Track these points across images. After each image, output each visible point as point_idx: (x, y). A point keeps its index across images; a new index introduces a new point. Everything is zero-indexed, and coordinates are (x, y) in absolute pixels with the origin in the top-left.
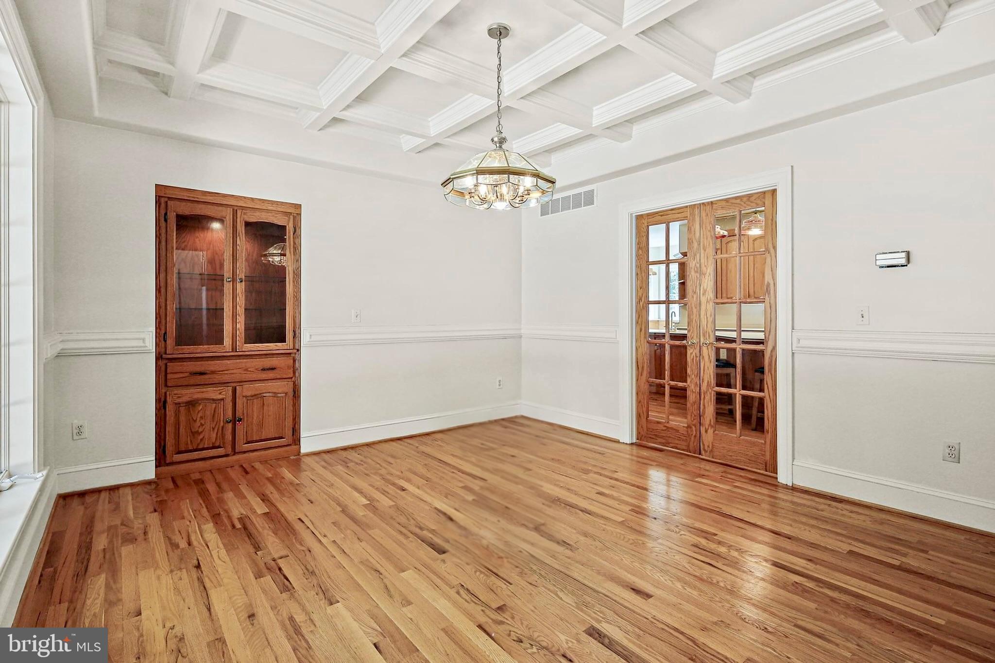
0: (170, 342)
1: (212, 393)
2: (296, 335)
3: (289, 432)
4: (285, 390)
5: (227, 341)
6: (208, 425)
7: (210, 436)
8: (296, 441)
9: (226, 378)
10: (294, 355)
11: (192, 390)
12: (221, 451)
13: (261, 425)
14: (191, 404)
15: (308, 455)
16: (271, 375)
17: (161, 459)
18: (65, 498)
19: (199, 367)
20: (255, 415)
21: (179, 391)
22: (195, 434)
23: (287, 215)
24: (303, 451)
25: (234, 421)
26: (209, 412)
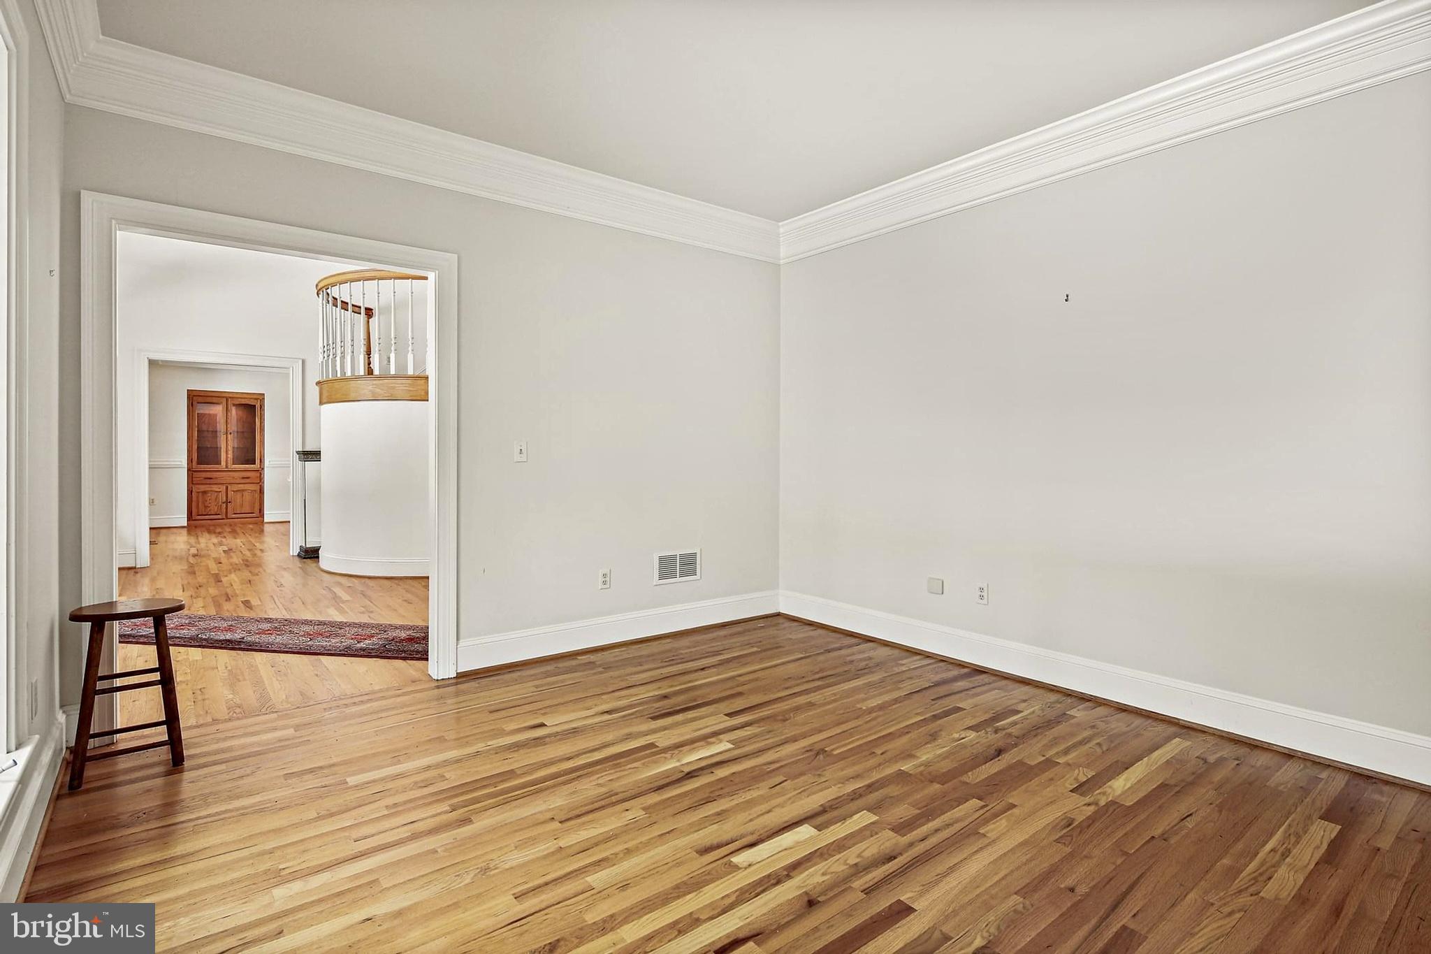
0: (194, 463)
1: (215, 488)
2: (262, 461)
3: (257, 510)
4: (256, 489)
5: (223, 463)
6: (213, 503)
7: (214, 509)
8: (262, 515)
9: (222, 481)
10: (260, 472)
11: (207, 486)
12: (219, 517)
13: (241, 505)
14: (205, 493)
15: (268, 522)
16: (248, 481)
17: (190, 517)
19: (208, 475)
20: (238, 501)
21: (197, 486)
22: (206, 507)
23: (257, 399)
24: (265, 521)
25: (227, 502)
26: (214, 497)
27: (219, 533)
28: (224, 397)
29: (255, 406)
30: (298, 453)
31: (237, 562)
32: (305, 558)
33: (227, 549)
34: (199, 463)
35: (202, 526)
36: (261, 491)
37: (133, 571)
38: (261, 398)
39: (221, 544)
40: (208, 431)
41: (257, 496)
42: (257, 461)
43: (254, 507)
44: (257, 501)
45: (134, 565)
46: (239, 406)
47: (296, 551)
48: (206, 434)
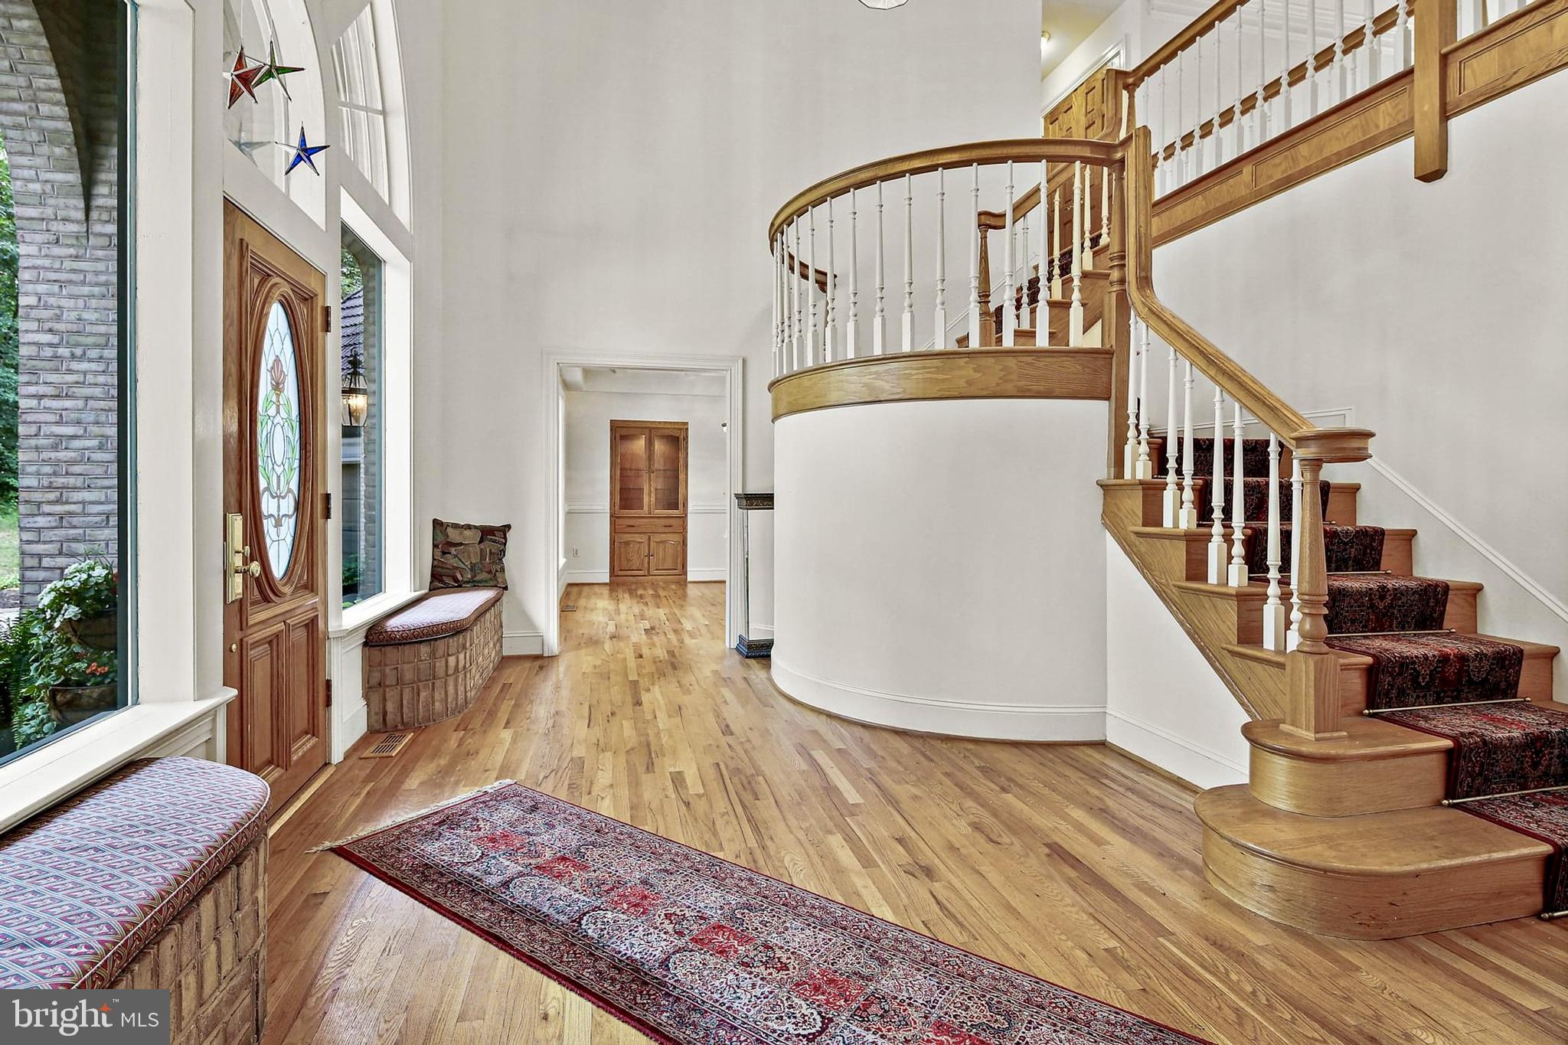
0: (617, 507)
1: (638, 538)
2: (685, 505)
3: (680, 566)
4: (678, 539)
5: (646, 508)
6: (636, 557)
7: (636, 563)
8: (685, 573)
9: (644, 530)
10: (684, 518)
11: (628, 535)
12: (641, 573)
13: (664, 560)
14: (627, 543)
15: (690, 582)
16: (670, 530)
17: (612, 572)
18: (570, 585)
19: (631, 522)
20: (661, 554)
21: (621, 535)
22: (629, 560)
23: (680, 429)
24: (689, 579)
25: (649, 556)
26: (636, 549)
27: (641, 597)
28: (646, 428)
29: (678, 438)
30: (737, 496)
31: (662, 658)
32: (747, 657)
33: (648, 627)
34: (623, 507)
35: (624, 584)
36: (684, 543)
37: (538, 663)
38: (683, 427)
39: (643, 617)
40: (631, 470)
41: (680, 548)
42: (681, 506)
43: (677, 563)
44: (680, 554)
45: (540, 653)
46: (662, 437)
47: (734, 644)
48: (629, 473)
